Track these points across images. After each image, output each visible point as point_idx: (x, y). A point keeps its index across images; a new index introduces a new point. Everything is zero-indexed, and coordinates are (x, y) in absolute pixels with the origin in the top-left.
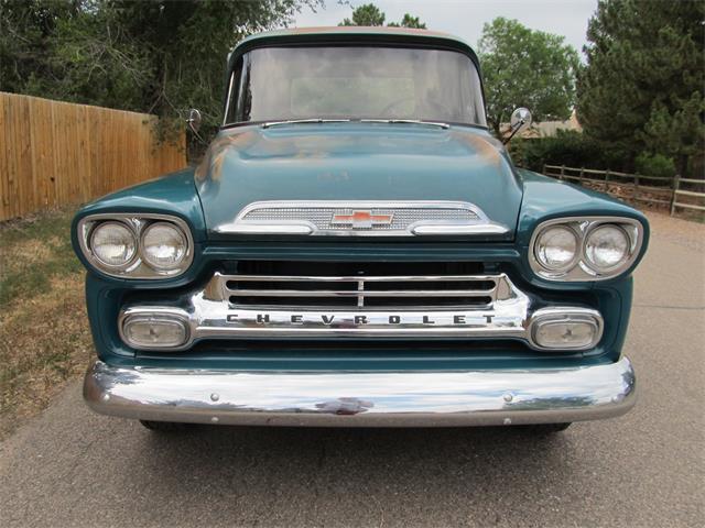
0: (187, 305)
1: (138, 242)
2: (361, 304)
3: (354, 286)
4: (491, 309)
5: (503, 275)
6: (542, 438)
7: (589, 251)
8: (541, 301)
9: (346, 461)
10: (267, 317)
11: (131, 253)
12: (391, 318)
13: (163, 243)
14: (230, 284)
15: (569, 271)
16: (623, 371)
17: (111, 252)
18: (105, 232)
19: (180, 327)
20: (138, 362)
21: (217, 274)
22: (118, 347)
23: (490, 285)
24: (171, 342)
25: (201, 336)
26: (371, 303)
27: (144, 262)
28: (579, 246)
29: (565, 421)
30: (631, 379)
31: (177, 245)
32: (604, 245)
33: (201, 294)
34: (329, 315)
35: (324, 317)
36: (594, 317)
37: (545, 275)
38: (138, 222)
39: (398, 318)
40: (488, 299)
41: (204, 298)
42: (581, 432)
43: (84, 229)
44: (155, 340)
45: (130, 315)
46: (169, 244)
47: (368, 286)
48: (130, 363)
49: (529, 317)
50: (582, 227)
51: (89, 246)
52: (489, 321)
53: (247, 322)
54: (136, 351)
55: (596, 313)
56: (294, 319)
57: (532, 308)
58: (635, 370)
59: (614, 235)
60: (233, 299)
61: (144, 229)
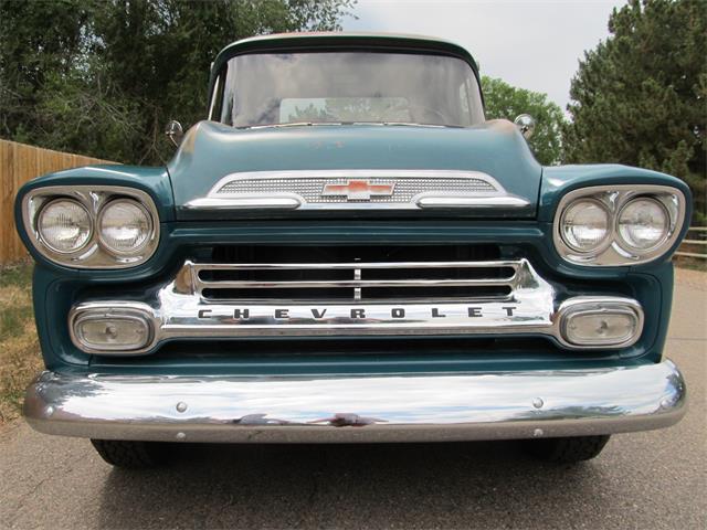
0: (153, 301)
1: (94, 227)
2: (358, 297)
3: (349, 274)
4: (513, 300)
5: (523, 260)
6: (569, 468)
7: (623, 230)
8: (565, 290)
9: (341, 498)
10: (246, 312)
11: (85, 237)
12: (394, 312)
13: (124, 225)
14: (204, 275)
15: (597, 256)
16: (670, 373)
17: (62, 235)
18: (55, 211)
19: (142, 326)
20: (92, 371)
21: (188, 262)
22: (68, 354)
23: (509, 272)
24: (130, 343)
25: (169, 336)
26: (371, 295)
27: (102, 250)
28: (612, 223)
29: (601, 436)
30: (679, 386)
31: (139, 224)
32: (640, 222)
33: (171, 286)
34: (320, 309)
35: (315, 312)
36: (631, 307)
37: (574, 259)
38: (96, 197)
39: (402, 311)
40: (507, 290)
41: (175, 290)
43: (31, 207)
44: (111, 341)
45: (82, 312)
46: (130, 226)
47: (366, 274)
48: (85, 372)
49: (556, 310)
50: (612, 198)
51: (36, 229)
52: (510, 313)
53: (222, 319)
54: (91, 358)
55: (634, 302)
56: (278, 313)
57: (559, 298)
58: (684, 376)
59: (653, 211)
60: (207, 293)
61: (103, 207)
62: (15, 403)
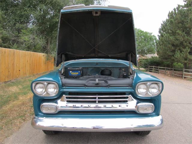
0: (56, 103)
1: (46, 88)
2: (97, 102)
3: (95, 98)
4: (128, 103)
5: (130, 95)
6: (143, 136)
7: (150, 89)
8: (139, 101)
9: (94, 142)
10: (75, 105)
11: (44, 90)
12: (104, 106)
13: (52, 88)
14: (67, 98)
15: (146, 94)
16: (161, 118)
17: (39, 90)
18: (38, 86)
19: (55, 108)
20: (44, 116)
21: (64, 95)
22: (40, 113)
23: (127, 98)
24: (52, 112)
25: (59, 110)
26: (99, 102)
27: (47, 93)
28: (148, 88)
29: (149, 131)
30: (162, 121)
31: (55, 88)
32: (153, 88)
33: (60, 100)
34: (90, 105)
35: (89, 106)
36: (152, 105)
37: (140, 95)
38: (46, 83)
39: (106, 106)
40: (127, 101)
41: (61, 101)
42: (153, 135)
43: (34, 85)
44: (49, 111)
45: (43, 105)
46: (53, 88)
47: (99, 98)
48: (43, 116)
49: (136, 105)
50: (148, 84)
51: (35, 89)
52: (127, 106)
53: (70, 107)
54: (44, 114)
55: (152, 104)
56: (81, 106)
57: (137, 103)
58: (163, 119)
59: (156, 86)
60: (67, 101)
61: (48, 85)
62: (22, 119)
